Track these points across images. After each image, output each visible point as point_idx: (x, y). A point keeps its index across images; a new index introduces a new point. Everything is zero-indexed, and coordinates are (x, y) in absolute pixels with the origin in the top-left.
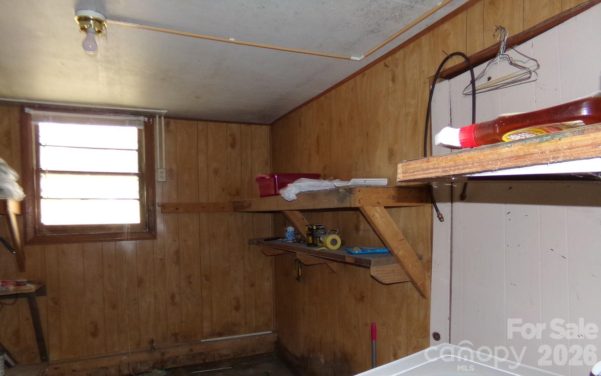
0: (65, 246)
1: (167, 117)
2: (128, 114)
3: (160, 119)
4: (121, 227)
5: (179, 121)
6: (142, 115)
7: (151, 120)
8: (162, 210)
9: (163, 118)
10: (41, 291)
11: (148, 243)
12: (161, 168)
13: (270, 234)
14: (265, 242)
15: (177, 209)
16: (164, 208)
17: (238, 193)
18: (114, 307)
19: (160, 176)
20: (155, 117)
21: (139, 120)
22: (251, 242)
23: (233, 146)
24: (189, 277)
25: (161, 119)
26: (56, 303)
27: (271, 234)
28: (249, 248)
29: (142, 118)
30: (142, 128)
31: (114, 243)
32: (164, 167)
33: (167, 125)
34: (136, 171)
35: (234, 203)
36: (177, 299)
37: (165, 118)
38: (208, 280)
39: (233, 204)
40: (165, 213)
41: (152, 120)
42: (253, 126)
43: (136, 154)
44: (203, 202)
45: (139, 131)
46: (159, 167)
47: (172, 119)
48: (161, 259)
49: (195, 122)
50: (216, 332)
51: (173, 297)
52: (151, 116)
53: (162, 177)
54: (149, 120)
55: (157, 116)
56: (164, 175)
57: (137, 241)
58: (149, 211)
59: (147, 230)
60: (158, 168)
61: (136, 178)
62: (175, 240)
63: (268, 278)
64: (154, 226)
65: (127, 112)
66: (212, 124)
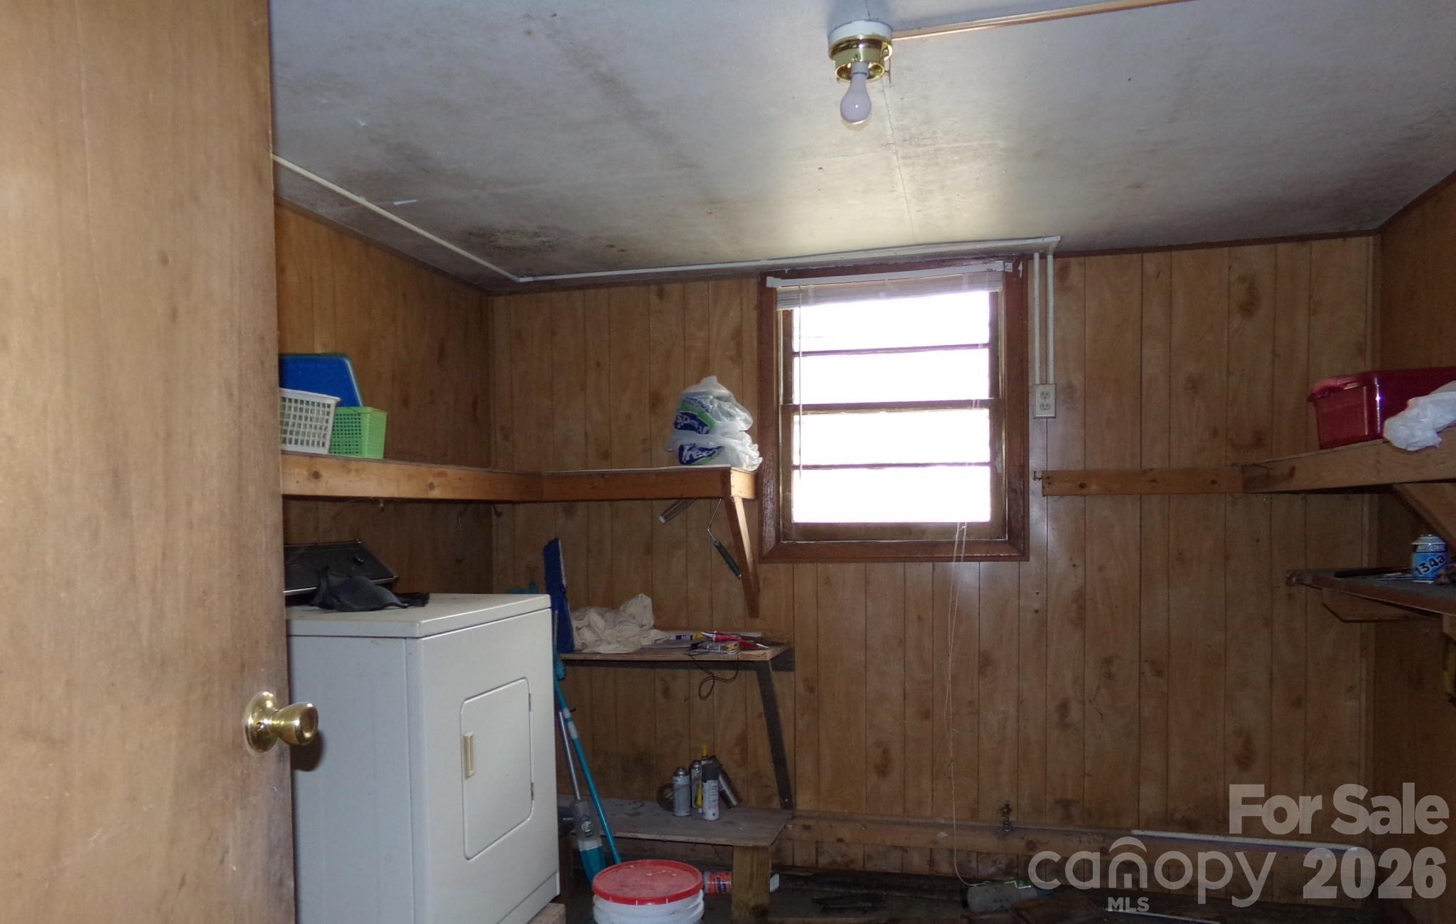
0: (832, 568)
1: (1062, 254)
2: (967, 259)
3: (1044, 261)
4: (947, 530)
5: (1094, 259)
6: (997, 257)
7: (1020, 268)
8: (1043, 487)
9: (1050, 258)
10: (784, 662)
11: (1007, 569)
12: (1044, 384)
13: (1363, 557)
14: (1339, 579)
15: (1082, 486)
16: (1049, 484)
17: (1259, 440)
18: (926, 715)
19: (1042, 403)
20: (1032, 258)
21: (991, 271)
22: (1295, 579)
23: (1248, 308)
24: (1108, 661)
25: (1046, 262)
26: (811, 690)
27: (1365, 558)
28: (1290, 596)
29: (998, 266)
30: (999, 289)
31: (930, 565)
32: (1051, 380)
33: (1062, 274)
34: (984, 394)
35: (1244, 469)
36: (1075, 714)
37: (1056, 256)
38: (1159, 673)
39: (1243, 472)
40: (1052, 495)
41: (1023, 267)
42: (1315, 243)
43: (984, 356)
44: (1154, 466)
45: (994, 297)
46: (1037, 381)
47: (1072, 256)
48: (1037, 611)
49: (1136, 257)
50: (1178, 816)
51: (1064, 708)
52: (1020, 257)
53: (1045, 407)
54: (1015, 267)
55: (1037, 256)
56: (1051, 400)
57: (982, 564)
58: (1012, 490)
59: (1005, 537)
60: (1034, 385)
61: (985, 413)
62: (1074, 566)
63: (1351, 688)
64: (1024, 525)
65: (966, 255)
66: (1184, 255)
